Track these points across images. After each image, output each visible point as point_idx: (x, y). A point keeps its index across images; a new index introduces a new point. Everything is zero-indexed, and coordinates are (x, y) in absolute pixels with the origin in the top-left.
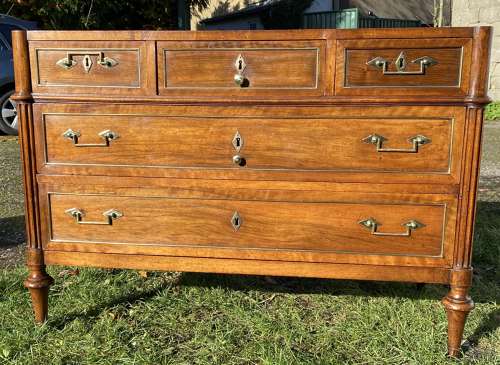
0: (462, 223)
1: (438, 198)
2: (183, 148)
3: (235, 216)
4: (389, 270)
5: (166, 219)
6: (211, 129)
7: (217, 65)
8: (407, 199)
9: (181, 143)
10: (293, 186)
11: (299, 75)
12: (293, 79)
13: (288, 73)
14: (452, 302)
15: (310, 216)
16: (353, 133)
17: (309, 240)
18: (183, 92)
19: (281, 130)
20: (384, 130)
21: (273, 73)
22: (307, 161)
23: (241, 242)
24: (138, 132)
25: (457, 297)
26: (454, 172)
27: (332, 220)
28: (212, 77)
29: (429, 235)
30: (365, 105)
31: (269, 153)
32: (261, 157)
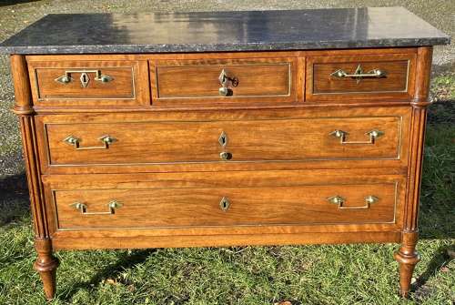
0: (411, 197)
1: (390, 178)
2: (176, 147)
3: (223, 200)
4: (353, 236)
5: (162, 205)
6: (200, 131)
7: (203, 79)
8: (366, 180)
9: (173, 143)
10: (273, 174)
11: (274, 85)
12: (270, 88)
13: (265, 84)
14: (403, 257)
15: (288, 197)
16: (321, 130)
17: (287, 215)
18: (174, 102)
19: (261, 129)
20: (345, 126)
21: (252, 84)
22: (283, 153)
23: (229, 220)
24: (136, 136)
25: (406, 252)
26: (403, 157)
27: (305, 199)
28: (199, 89)
29: (383, 206)
30: (330, 109)
31: (251, 148)
32: (243, 151)
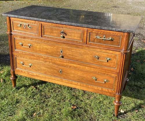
0: (119, 83)
1: (113, 75)
2: (48, 51)
3: (60, 70)
4: (99, 91)
5: (43, 68)
6: (55, 47)
7: (57, 32)
8: (105, 74)
9: (47, 50)
10: (75, 65)
11: (77, 37)
12: (75, 38)
13: (74, 36)
14: (115, 102)
15: (79, 74)
16: (91, 54)
17: (79, 80)
18: (48, 37)
19: (73, 50)
20: (99, 55)
21: (71, 36)
22: (79, 59)
23: (62, 77)
24: (37, 45)
25: (117, 101)
26: (117, 69)
27: (85, 76)
28: (55, 34)
29: (110, 84)
30: (94, 48)
31: (70, 56)
32: (67, 56)
